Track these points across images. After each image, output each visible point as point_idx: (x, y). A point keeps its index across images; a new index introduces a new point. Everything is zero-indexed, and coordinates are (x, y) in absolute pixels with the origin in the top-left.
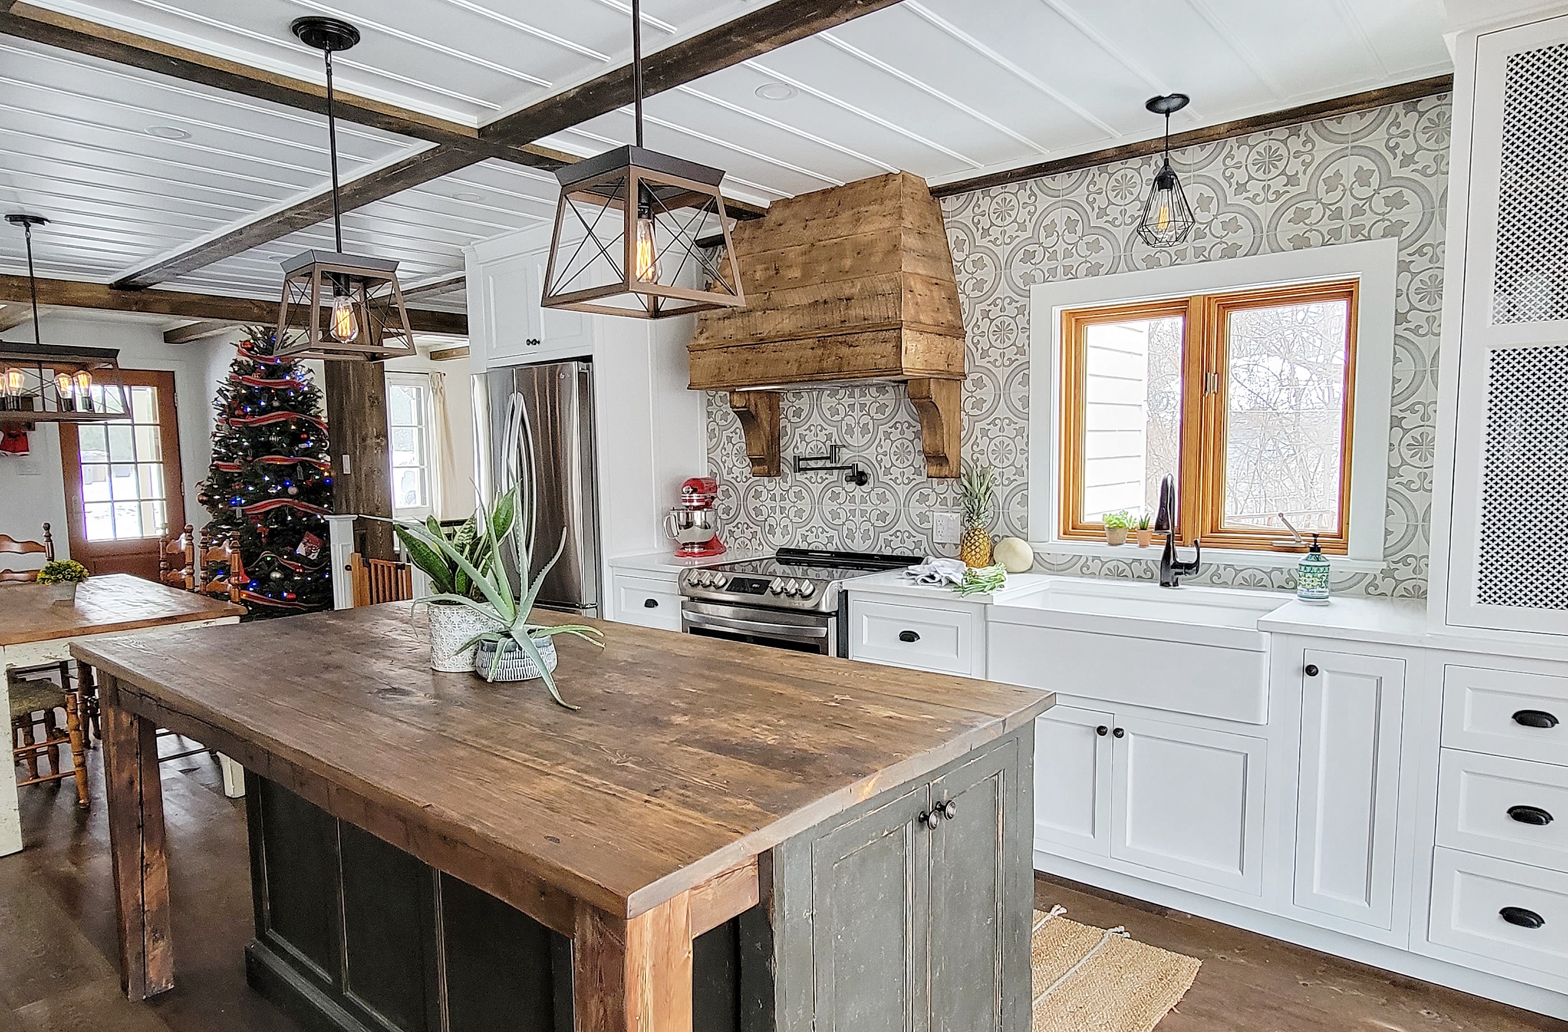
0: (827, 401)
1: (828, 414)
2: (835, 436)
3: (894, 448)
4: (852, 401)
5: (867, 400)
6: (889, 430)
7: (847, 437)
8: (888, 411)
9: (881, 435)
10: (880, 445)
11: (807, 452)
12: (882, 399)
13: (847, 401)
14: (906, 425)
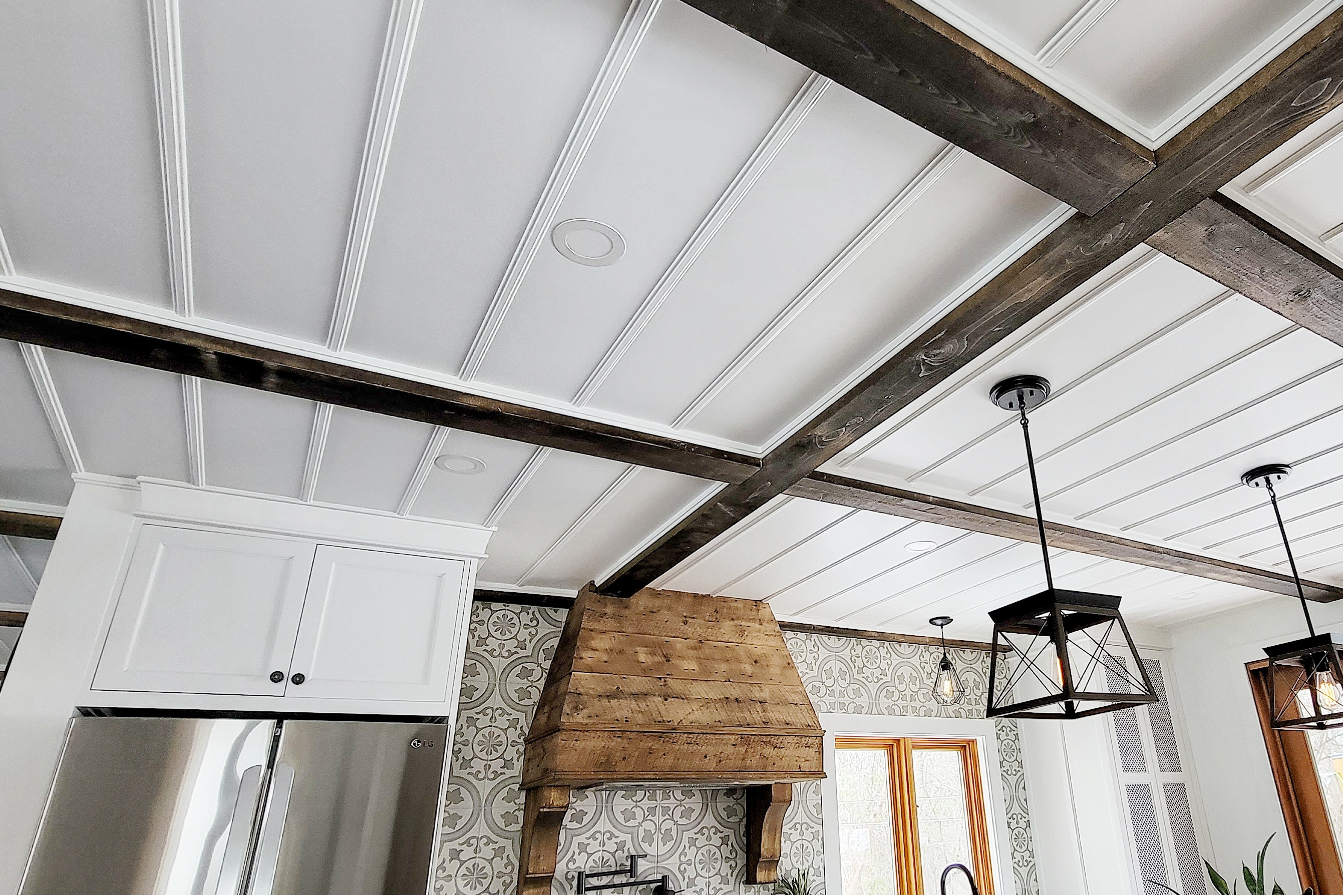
0: (620, 803)
1: (621, 818)
2: (629, 845)
3: (699, 856)
4: (653, 804)
5: (671, 803)
6: (695, 836)
7: (645, 846)
8: (694, 815)
9: (685, 842)
10: (684, 853)
11: (588, 866)
12: (688, 803)
13: (646, 804)
14: (713, 830)
